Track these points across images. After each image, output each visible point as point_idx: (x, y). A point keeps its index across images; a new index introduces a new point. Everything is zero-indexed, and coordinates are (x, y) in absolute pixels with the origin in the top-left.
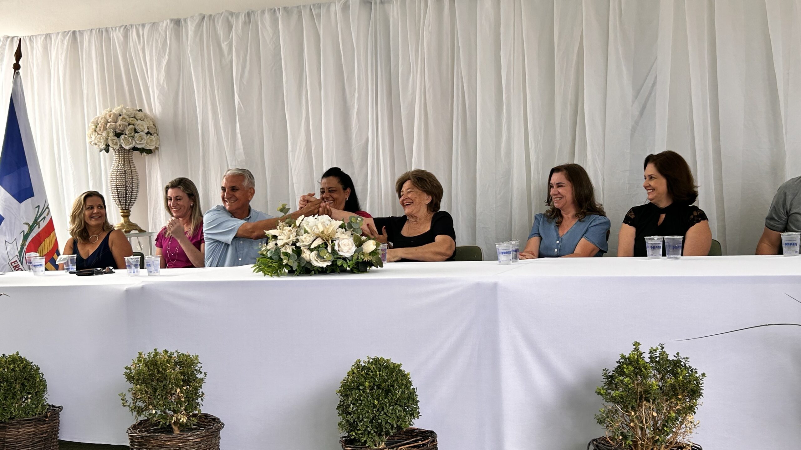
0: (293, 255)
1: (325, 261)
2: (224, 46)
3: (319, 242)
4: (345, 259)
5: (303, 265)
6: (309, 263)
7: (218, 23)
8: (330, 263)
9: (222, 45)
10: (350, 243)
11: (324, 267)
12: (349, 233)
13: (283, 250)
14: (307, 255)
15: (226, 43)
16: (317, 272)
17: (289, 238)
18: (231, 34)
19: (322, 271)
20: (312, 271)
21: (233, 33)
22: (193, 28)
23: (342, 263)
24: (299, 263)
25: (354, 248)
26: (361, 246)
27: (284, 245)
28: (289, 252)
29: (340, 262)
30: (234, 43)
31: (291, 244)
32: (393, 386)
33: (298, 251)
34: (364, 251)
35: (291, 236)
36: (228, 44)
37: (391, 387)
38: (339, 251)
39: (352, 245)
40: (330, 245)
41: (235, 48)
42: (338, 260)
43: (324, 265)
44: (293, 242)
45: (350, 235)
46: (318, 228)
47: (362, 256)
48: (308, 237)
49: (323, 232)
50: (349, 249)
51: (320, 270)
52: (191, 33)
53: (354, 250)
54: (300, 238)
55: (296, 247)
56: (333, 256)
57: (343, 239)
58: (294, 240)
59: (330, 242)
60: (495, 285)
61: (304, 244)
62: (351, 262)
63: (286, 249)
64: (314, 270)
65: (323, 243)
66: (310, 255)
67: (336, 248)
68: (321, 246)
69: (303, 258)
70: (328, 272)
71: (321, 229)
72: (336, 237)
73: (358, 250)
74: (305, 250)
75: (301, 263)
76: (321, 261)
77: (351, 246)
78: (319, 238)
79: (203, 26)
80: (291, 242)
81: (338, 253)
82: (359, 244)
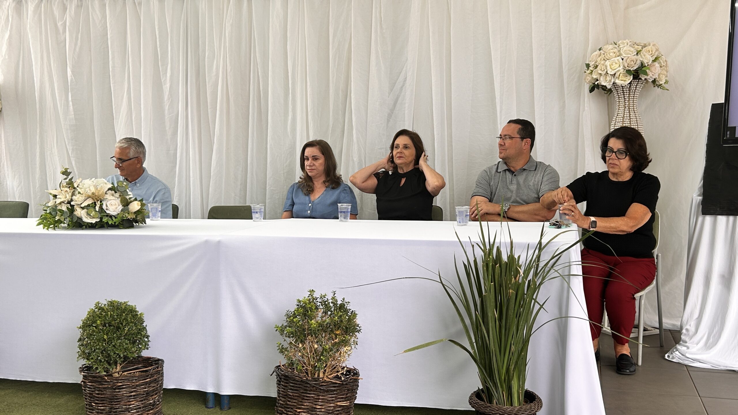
0: (66, 212)
1: (93, 218)
2: (59, 24)
3: (89, 202)
4: (111, 217)
5: (75, 221)
6: (80, 219)
7: (54, 4)
8: (98, 220)
9: (58, 25)
10: (117, 204)
11: (93, 223)
12: (117, 195)
13: (59, 207)
14: (80, 213)
15: (60, 23)
16: (88, 227)
17: (66, 198)
18: (66, 15)
19: (91, 226)
20: (83, 226)
21: (67, 14)
22: (32, 9)
23: (107, 220)
24: (72, 219)
25: (120, 207)
26: (128, 206)
27: (60, 203)
28: (64, 210)
29: (106, 219)
30: (68, 24)
31: (66, 203)
32: (122, 324)
33: (72, 210)
34: (130, 210)
35: (67, 196)
36: (62, 24)
37: (121, 325)
38: (107, 209)
39: (119, 205)
40: (99, 204)
41: (68, 27)
42: (104, 217)
43: (94, 221)
44: (68, 201)
45: (118, 196)
46: (90, 190)
47: (127, 215)
48: (80, 197)
49: (93, 193)
50: (116, 208)
51: (90, 225)
52: (30, 12)
53: (120, 210)
54: (74, 197)
55: (71, 206)
56: (100, 213)
57: (111, 200)
58: (69, 199)
59: (99, 202)
60: (219, 242)
61: (77, 203)
62: (116, 219)
63: (61, 207)
64: (85, 225)
65: (93, 203)
66: (81, 212)
67: (104, 207)
68: (91, 206)
69: (75, 215)
70: (97, 227)
71: (93, 190)
72: (105, 198)
73: (124, 209)
74: (77, 208)
75: (74, 219)
76: (90, 218)
77: (117, 206)
78: (90, 198)
79: (41, 7)
80: (67, 201)
81: (105, 212)
82: (126, 203)
